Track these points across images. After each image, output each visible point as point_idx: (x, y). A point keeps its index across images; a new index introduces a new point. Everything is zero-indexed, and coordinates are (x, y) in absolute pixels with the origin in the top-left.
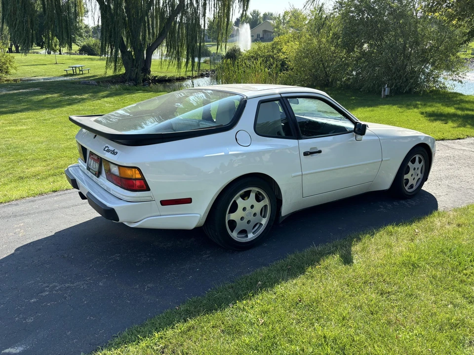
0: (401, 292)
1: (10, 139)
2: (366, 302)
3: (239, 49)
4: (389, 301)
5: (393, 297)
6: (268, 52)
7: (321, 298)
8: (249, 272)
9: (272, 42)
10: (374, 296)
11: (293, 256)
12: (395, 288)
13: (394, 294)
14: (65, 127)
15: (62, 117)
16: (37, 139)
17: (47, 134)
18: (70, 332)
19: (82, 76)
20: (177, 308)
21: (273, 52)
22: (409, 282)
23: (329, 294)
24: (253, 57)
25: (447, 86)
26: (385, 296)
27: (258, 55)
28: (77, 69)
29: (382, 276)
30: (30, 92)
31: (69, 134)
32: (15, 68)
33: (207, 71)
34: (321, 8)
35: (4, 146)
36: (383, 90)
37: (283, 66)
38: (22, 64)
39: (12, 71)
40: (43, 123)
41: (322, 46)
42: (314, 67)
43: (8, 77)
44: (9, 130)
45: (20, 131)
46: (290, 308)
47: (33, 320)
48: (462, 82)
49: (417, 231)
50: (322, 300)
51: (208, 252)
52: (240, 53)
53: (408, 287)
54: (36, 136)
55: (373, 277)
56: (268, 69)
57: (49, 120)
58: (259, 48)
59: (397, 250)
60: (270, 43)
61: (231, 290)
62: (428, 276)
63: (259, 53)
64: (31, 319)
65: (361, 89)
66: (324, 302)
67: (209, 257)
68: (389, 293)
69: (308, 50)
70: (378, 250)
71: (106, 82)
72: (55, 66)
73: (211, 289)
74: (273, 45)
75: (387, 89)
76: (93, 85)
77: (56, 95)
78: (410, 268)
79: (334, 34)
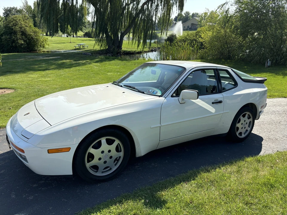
0: (260, 204)
1: (41, 86)
2: (235, 208)
3: (175, 35)
4: (251, 210)
5: (254, 207)
6: (193, 37)
7: (205, 203)
8: (162, 180)
9: (196, 31)
10: (241, 205)
11: (191, 171)
12: (256, 200)
13: (255, 205)
14: (70, 79)
15: (70, 74)
16: (55, 86)
17: (60, 84)
18: (51, 208)
19: (84, 50)
20: (115, 199)
21: (196, 37)
22: (267, 197)
23: (210, 200)
24: (183, 40)
26: (248, 206)
27: (187, 39)
28: (81, 46)
29: (249, 191)
30: (55, 58)
31: (72, 84)
32: (48, 45)
33: (155, 48)
34: (227, 11)
35: (36, 90)
36: (266, 62)
37: (202, 46)
38: (52, 43)
39: (46, 46)
40: (59, 77)
41: (227, 34)
42: (221, 47)
43: (44, 50)
44: (40, 80)
45: (47, 81)
46: (184, 207)
47: (32, 198)
49: (277, 161)
50: (206, 204)
51: (139, 164)
52: (176, 38)
53: (265, 200)
54: (54, 84)
55: (242, 192)
56: (192, 48)
57: (63, 75)
58: (188, 35)
59: (262, 173)
60: (194, 32)
61: (148, 191)
62: (280, 194)
63: (188, 37)
64: (32, 197)
65: (251, 61)
66: (206, 205)
67: (139, 167)
68: (251, 203)
69: (218, 37)
70: (248, 172)
71: (96, 53)
72: (69, 44)
73: (137, 188)
74: (196, 32)
75: (269, 62)
76: (89, 55)
77: (68, 61)
78: (268, 188)
79: (235, 27)
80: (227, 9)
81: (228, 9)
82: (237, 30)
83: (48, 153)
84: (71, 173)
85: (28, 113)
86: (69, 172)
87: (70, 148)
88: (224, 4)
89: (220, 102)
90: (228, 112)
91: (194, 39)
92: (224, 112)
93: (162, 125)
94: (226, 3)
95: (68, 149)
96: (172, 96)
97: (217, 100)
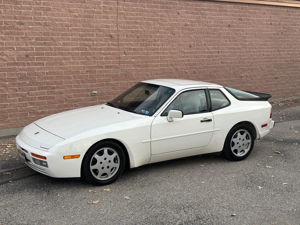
83: (64, 159)
84: (79, 176)
85: (38, 133)
86: (78, 175)
87: (79, 155)
89: (210, 120)
90: (219, 130)
92: (215, 130)
93: (152, 140)
95: (78, 156)
96: (161, 115)
97: (207, 118)
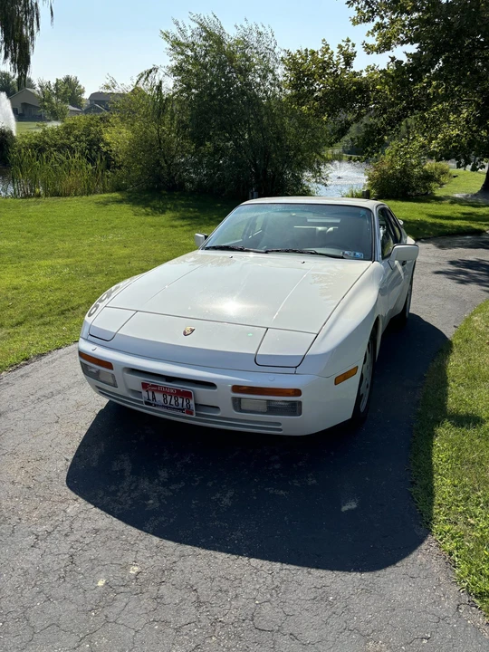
3: (10, 133)
6: (61, 138)
21: (69, 139)
24: (36, 145)
25: (311, 189)
27: (45, 142)
34: (159, 87)
37: (109, 161)
48: (326, 185)
52: (12, 139)
56: (92, 166)
58: (45, 133)
63: (46, 138)
74: (66, 128)
75: (255, 193)
80: (157, 83)
81: (161, 82)
82: (185, 127)
83: (335, 384)
85: (192, 330)
87: (358, 367)
88: (151, 71)
91: (64, 144)
94: (155, 69)
95: (355, 370)
